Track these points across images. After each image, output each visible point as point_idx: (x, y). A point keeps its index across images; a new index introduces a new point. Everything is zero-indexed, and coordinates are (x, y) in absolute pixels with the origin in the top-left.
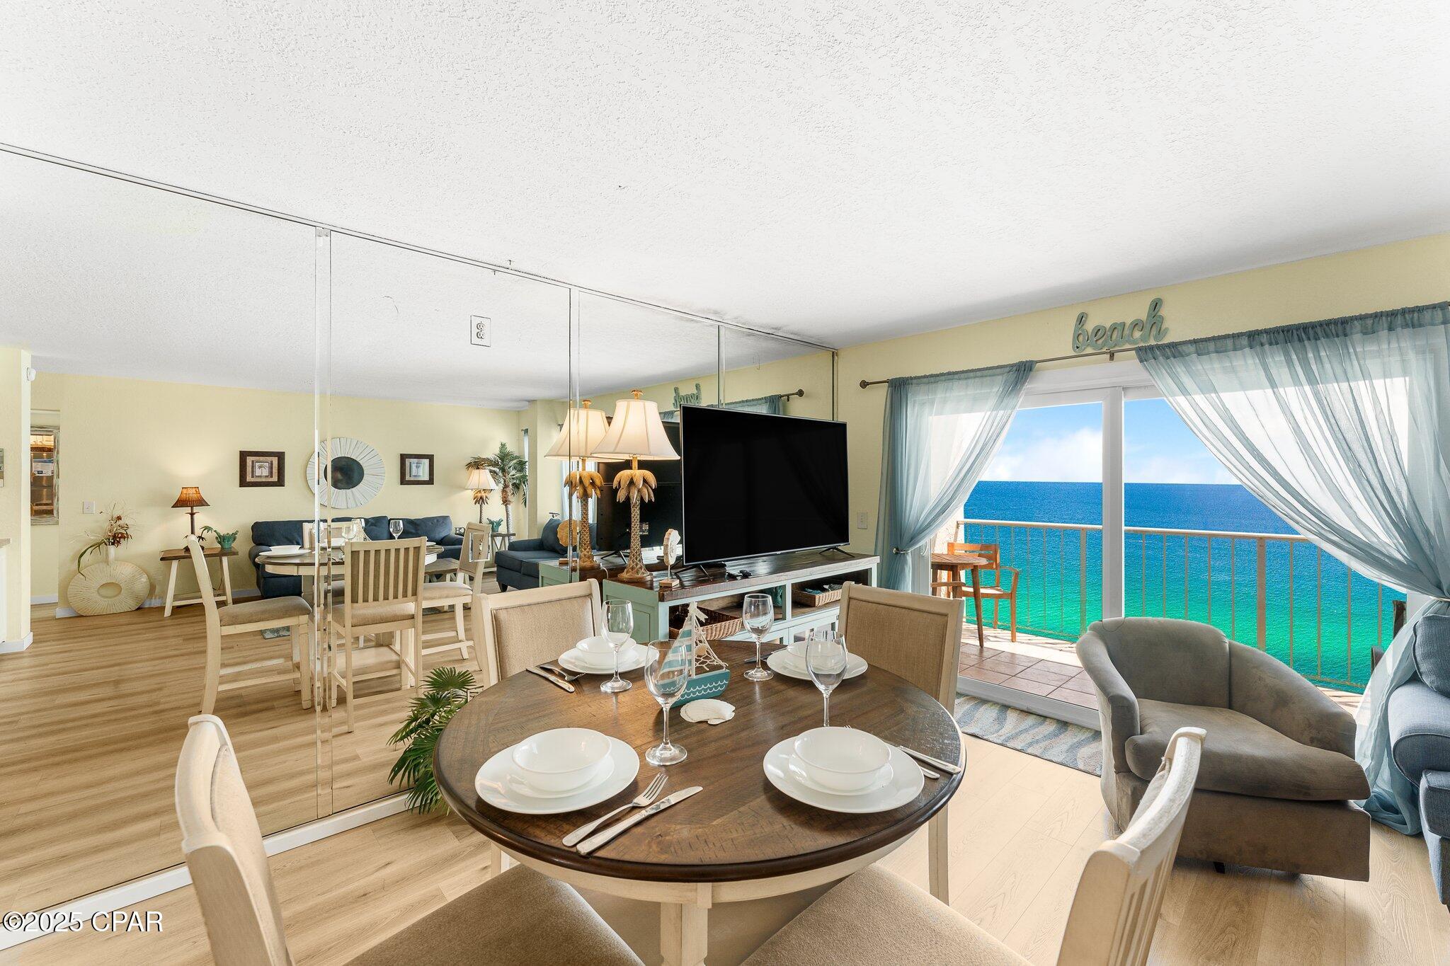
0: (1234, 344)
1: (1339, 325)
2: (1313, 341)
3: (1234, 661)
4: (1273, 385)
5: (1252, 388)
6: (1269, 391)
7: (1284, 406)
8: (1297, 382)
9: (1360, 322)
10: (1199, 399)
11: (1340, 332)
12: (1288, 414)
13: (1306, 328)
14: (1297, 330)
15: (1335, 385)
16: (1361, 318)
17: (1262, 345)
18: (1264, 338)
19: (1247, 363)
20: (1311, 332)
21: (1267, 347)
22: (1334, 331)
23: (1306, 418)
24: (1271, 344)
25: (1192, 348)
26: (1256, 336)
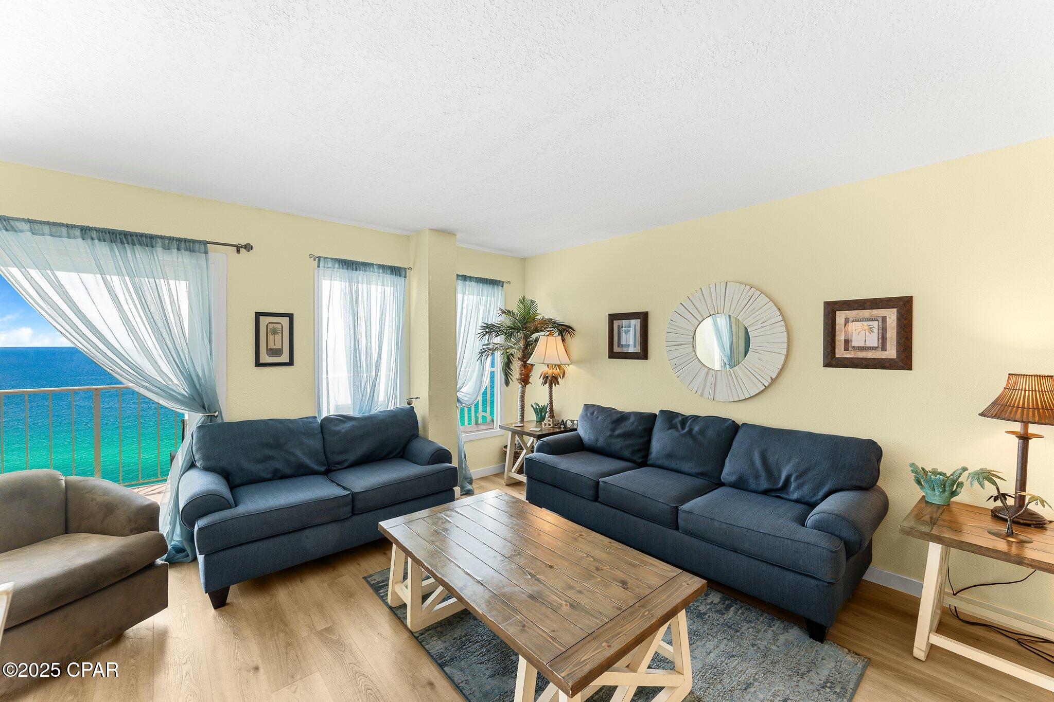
0: (68, 233)
1: (148, 238)
2: (131, 245)
3: (69, 493)
4: (102, 274)
6: (99, 276)
7: (112, 292)
8: (120, 274)
9: (161, 240)
11: (149, 244)
12: (114, 295)
13: (126, 235)
14: (120, 235)
15: (146, 279)
16: (162, 238)
17: (92, 239)
18: (94, 234)
19: (78, 245)
20: (130, 239)
21: (96, 241)
22: (145, 242)
23: (126, 300)
24: (100, 240)
26: (87, 231)
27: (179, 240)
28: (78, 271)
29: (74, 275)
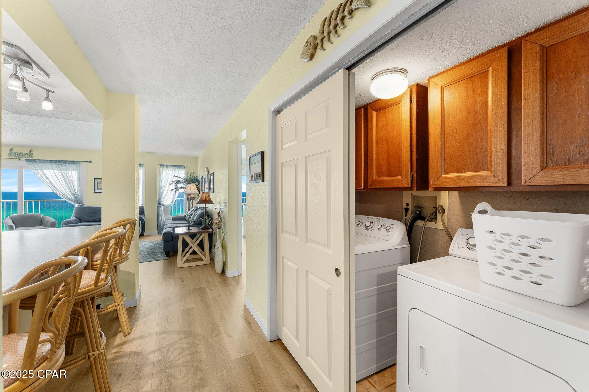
3: (42, 219)
4: (53, 170)
5: (50, 170)
7: (55, 174)
8: (58, 170)
10: (39, 171)
15: (64, 171)
16: (68, 161)
17: (52, 163)
19: (49, 165)
25: (38, 161)
27: (72, 161)
28: (49, 170)
29: (48, 171)
